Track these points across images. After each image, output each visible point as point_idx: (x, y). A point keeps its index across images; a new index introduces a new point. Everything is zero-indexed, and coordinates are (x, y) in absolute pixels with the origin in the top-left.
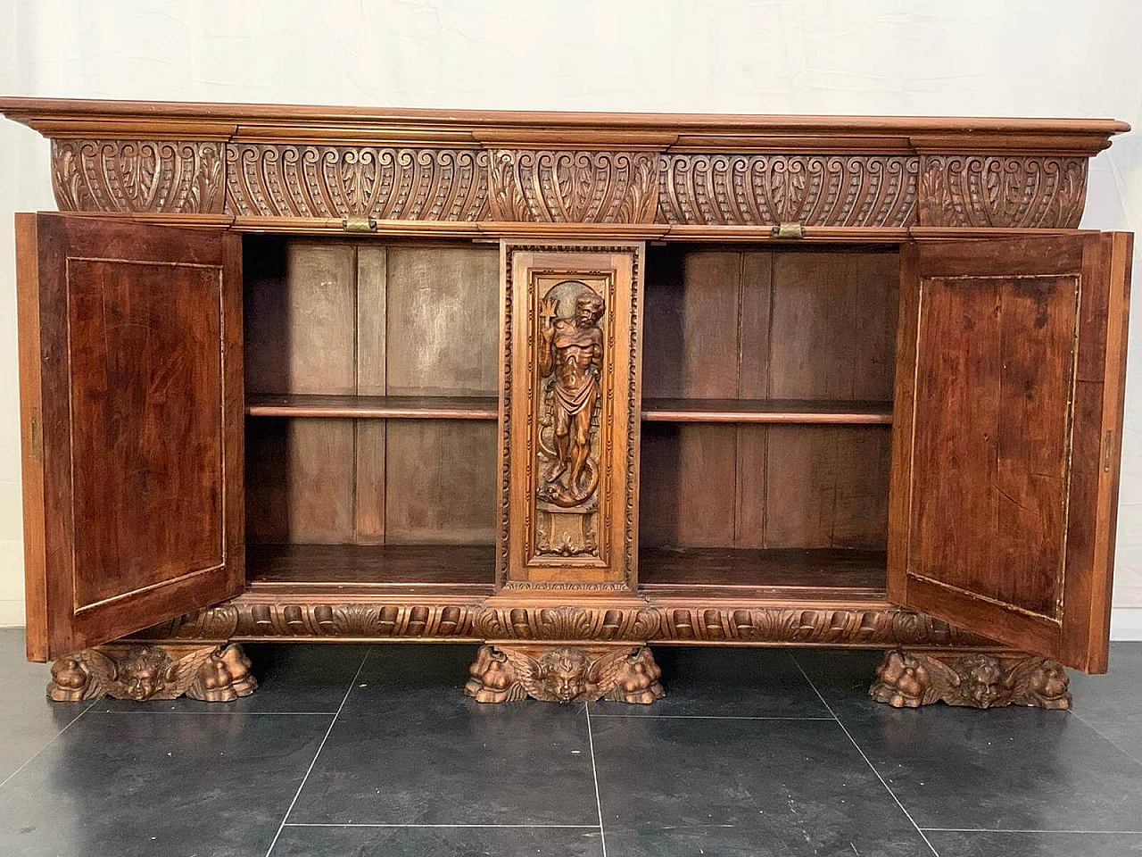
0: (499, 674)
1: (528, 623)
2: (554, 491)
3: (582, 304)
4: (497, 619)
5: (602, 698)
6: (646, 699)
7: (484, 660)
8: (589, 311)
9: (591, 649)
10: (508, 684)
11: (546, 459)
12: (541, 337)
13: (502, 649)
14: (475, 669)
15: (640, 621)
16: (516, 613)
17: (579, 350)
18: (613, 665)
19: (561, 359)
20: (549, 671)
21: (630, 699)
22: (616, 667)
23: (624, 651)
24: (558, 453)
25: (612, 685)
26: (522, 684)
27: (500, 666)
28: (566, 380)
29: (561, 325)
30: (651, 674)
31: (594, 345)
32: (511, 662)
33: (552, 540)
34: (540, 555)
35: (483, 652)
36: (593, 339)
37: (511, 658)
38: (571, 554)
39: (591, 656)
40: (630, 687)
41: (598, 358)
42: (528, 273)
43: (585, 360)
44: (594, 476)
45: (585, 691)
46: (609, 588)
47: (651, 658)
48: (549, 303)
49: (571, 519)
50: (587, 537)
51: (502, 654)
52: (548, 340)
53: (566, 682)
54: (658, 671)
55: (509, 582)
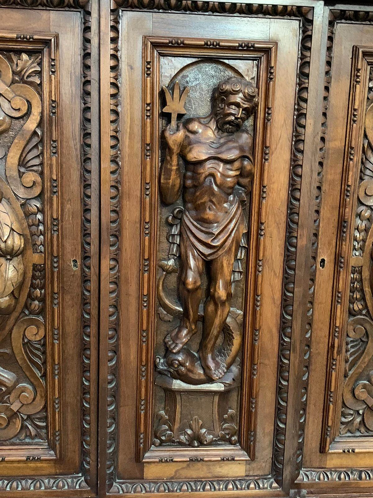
2: (181, 364)
3: (228, 93)
8: (238, 105)
11: (169, 317)
12: (164, 145)
17: (222, 165)
19: (193, 178)
24: (186, 309)
28: (199, 208)
29: (195, 126)
31: (243, 157)
33: (177, 426)
34: (160, 445)
36: (241, 149)
38: (201, 444)
41: (247, 177)
42: (145, 45)
43: (229, 179)
44: (237, 341)
48: (177, 93)
49: (204, 399)
50: (225, 421)
52: (175, 149)
55: (117, 481)
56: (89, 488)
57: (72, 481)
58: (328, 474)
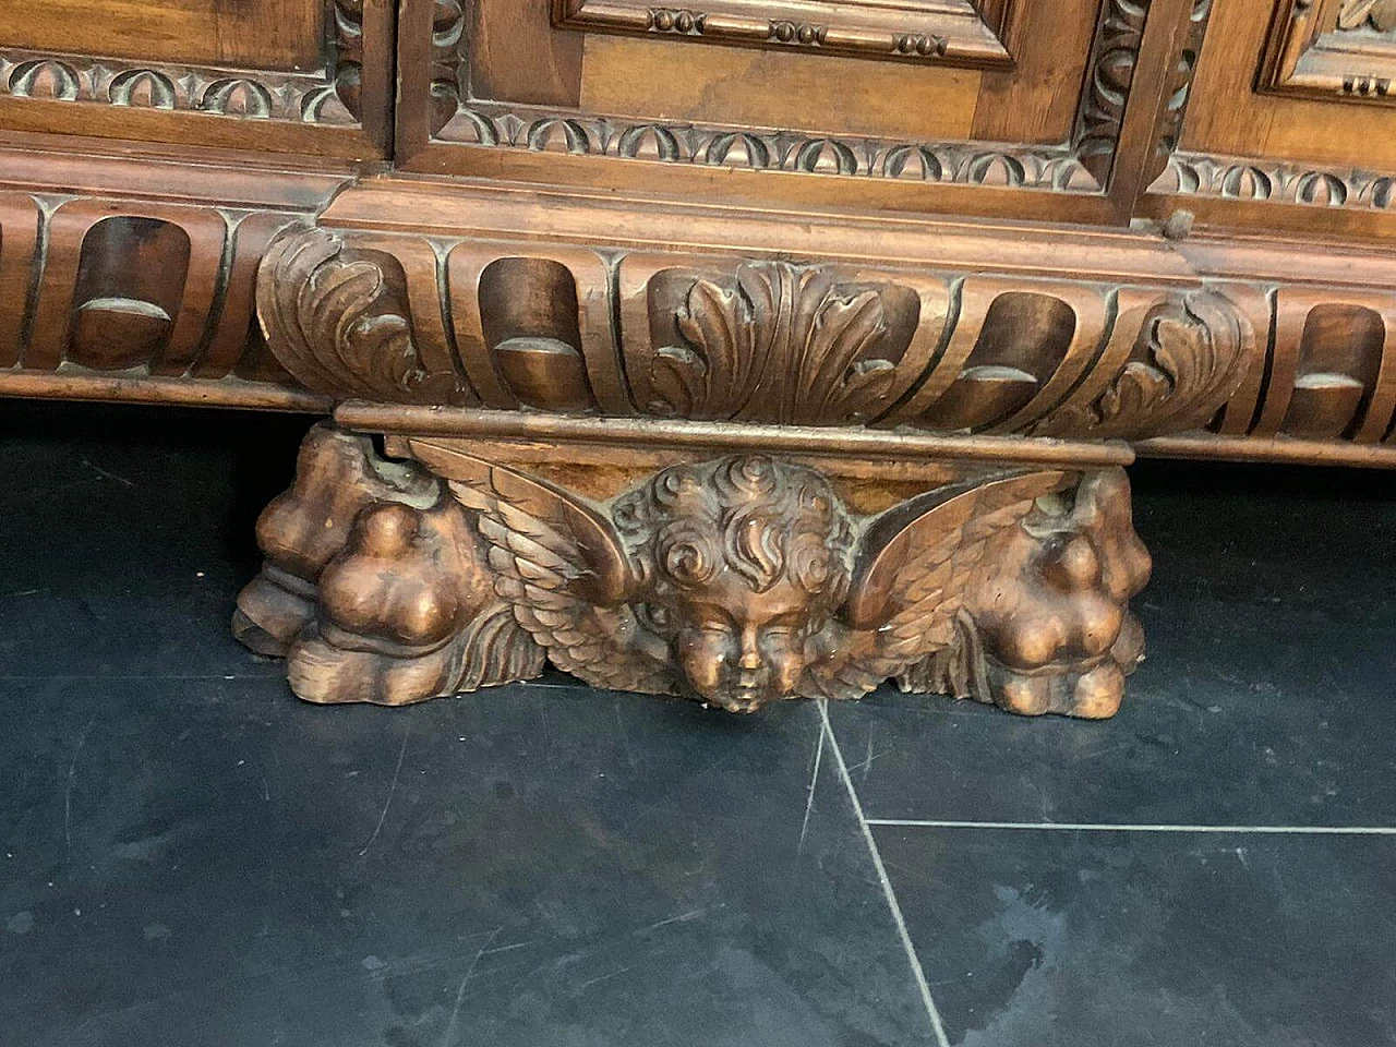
0: (411, 573)
1: (575, 342)
4: (404, 307)
5: (893, 683)
6: (1098, 694)
7: (329, 494)
9: (865, 469)
10: (451, 621)
13: (427, 448)
14: (285, 528)
15: (1150, 358)
16: (508, 279)
18: (961, 545)
20: (661, 569)
21: (1023, 695)
22: (972, 552)
23: (1022, 482)
25: (944, 634)
26: (519, 613)
27: (413, 536)
30: (1118, 580)
32: (471, 517)
35: (327, 455)
37: (473, 498)
39: (859, 498)
40: (1034, 641)
45: (823, 660)
46: (996, 171)
47: (1124, 510)
51: (420, 470)
53: (750, 637)
54: (1142, 563)
55: (473, 100)
56: (359, 126)
57: (288, 96)
58: (1272, 177)
